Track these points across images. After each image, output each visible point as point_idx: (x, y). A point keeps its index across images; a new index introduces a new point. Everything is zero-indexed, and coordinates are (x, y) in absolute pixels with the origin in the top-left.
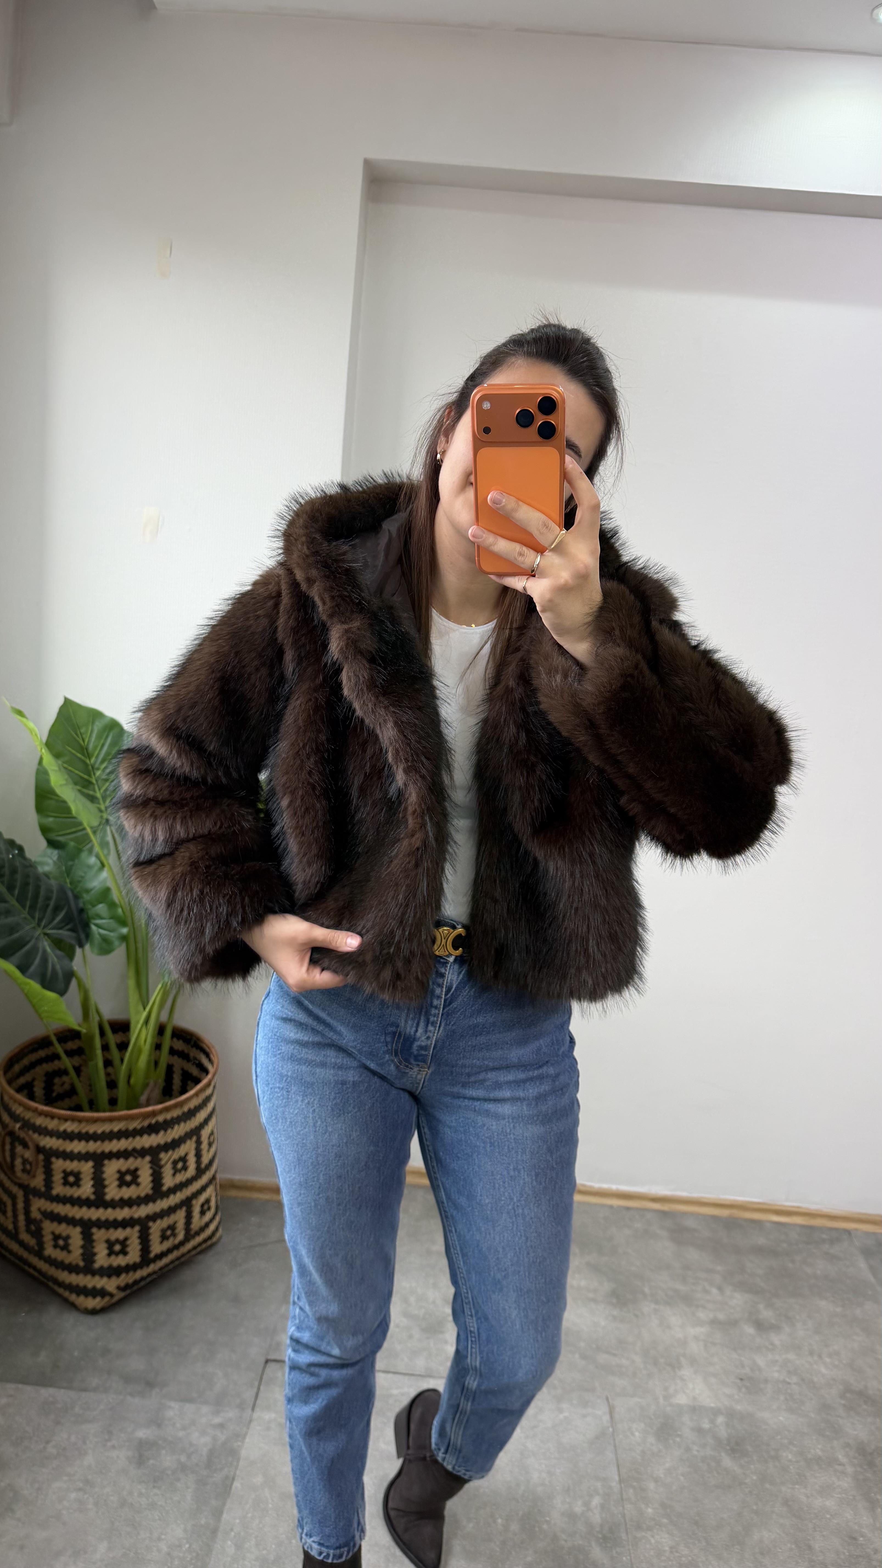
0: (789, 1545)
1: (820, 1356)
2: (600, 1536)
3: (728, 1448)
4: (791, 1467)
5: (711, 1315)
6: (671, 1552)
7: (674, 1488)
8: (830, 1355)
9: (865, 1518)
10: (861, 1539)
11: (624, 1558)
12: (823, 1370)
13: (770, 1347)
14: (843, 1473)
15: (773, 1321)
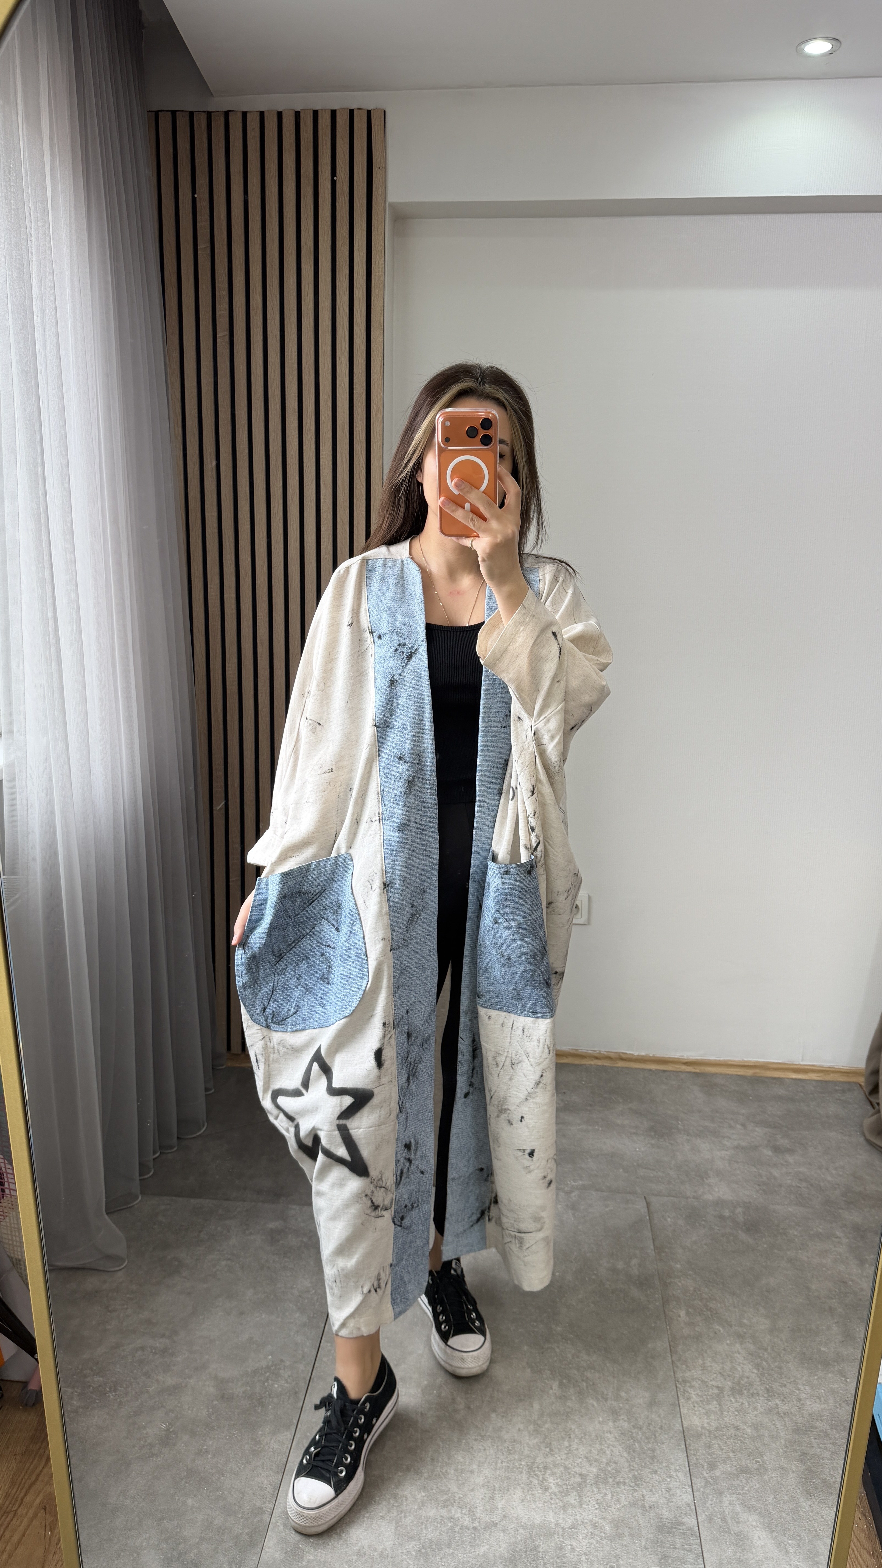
0: (790, 1286)
1: (827, 1169)
2: (637, 1282)
3: (744, 1228)
4: (796, 1240)
5: (736, 1143)
6: (695, 1291)
7: (699, 1252)
8: (836, 1169)
9: (855, 1270)
10: (850, 1282)
11: (657, 1296)
12: (829, 1178)
13: (785, 1163)
14: (839, 1243)
15: (789, 1147)
